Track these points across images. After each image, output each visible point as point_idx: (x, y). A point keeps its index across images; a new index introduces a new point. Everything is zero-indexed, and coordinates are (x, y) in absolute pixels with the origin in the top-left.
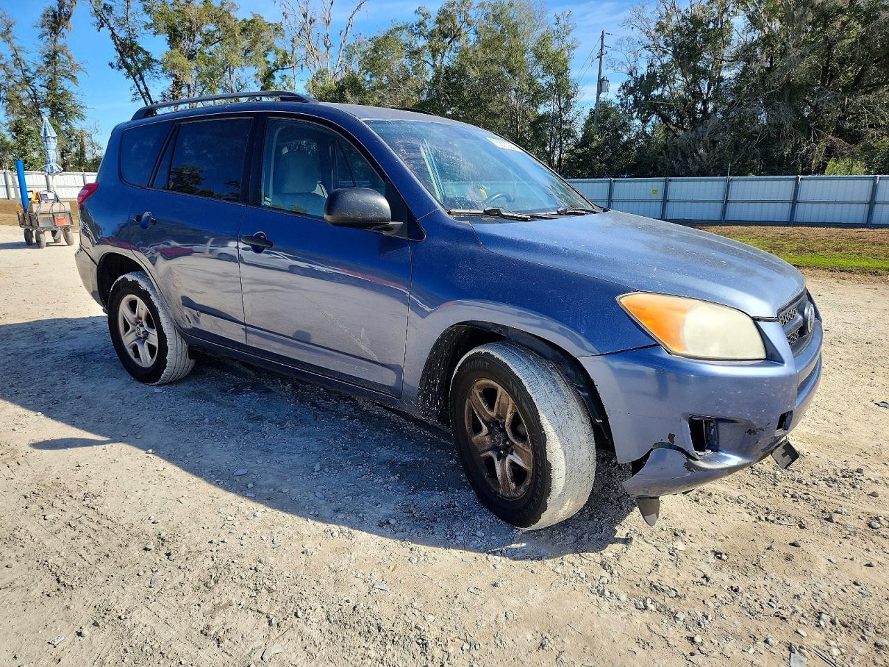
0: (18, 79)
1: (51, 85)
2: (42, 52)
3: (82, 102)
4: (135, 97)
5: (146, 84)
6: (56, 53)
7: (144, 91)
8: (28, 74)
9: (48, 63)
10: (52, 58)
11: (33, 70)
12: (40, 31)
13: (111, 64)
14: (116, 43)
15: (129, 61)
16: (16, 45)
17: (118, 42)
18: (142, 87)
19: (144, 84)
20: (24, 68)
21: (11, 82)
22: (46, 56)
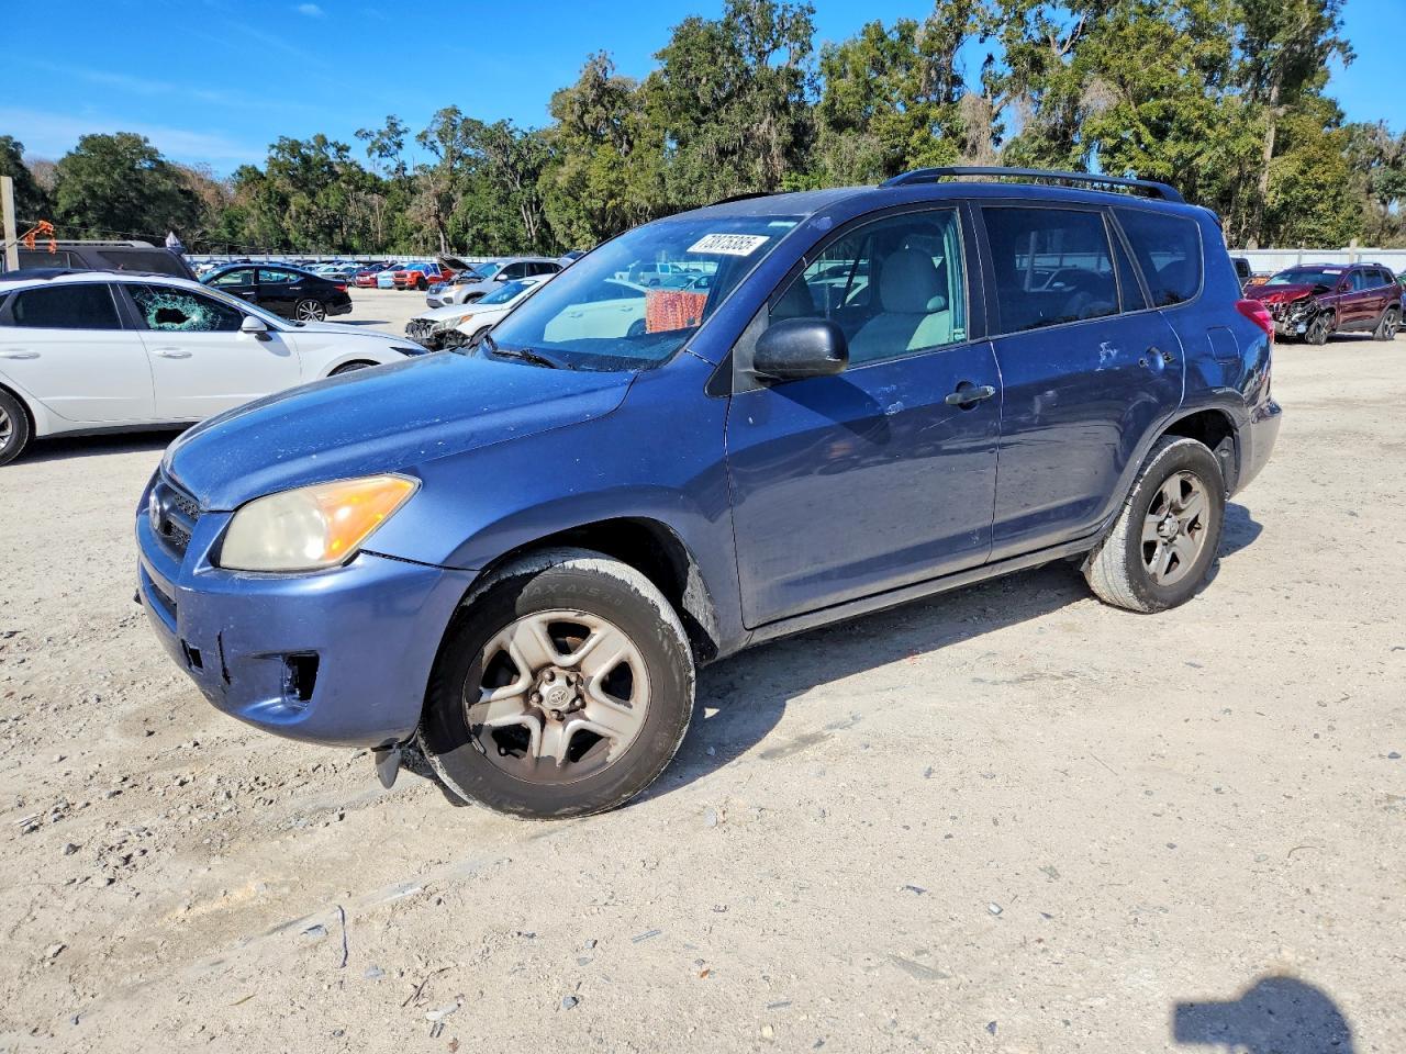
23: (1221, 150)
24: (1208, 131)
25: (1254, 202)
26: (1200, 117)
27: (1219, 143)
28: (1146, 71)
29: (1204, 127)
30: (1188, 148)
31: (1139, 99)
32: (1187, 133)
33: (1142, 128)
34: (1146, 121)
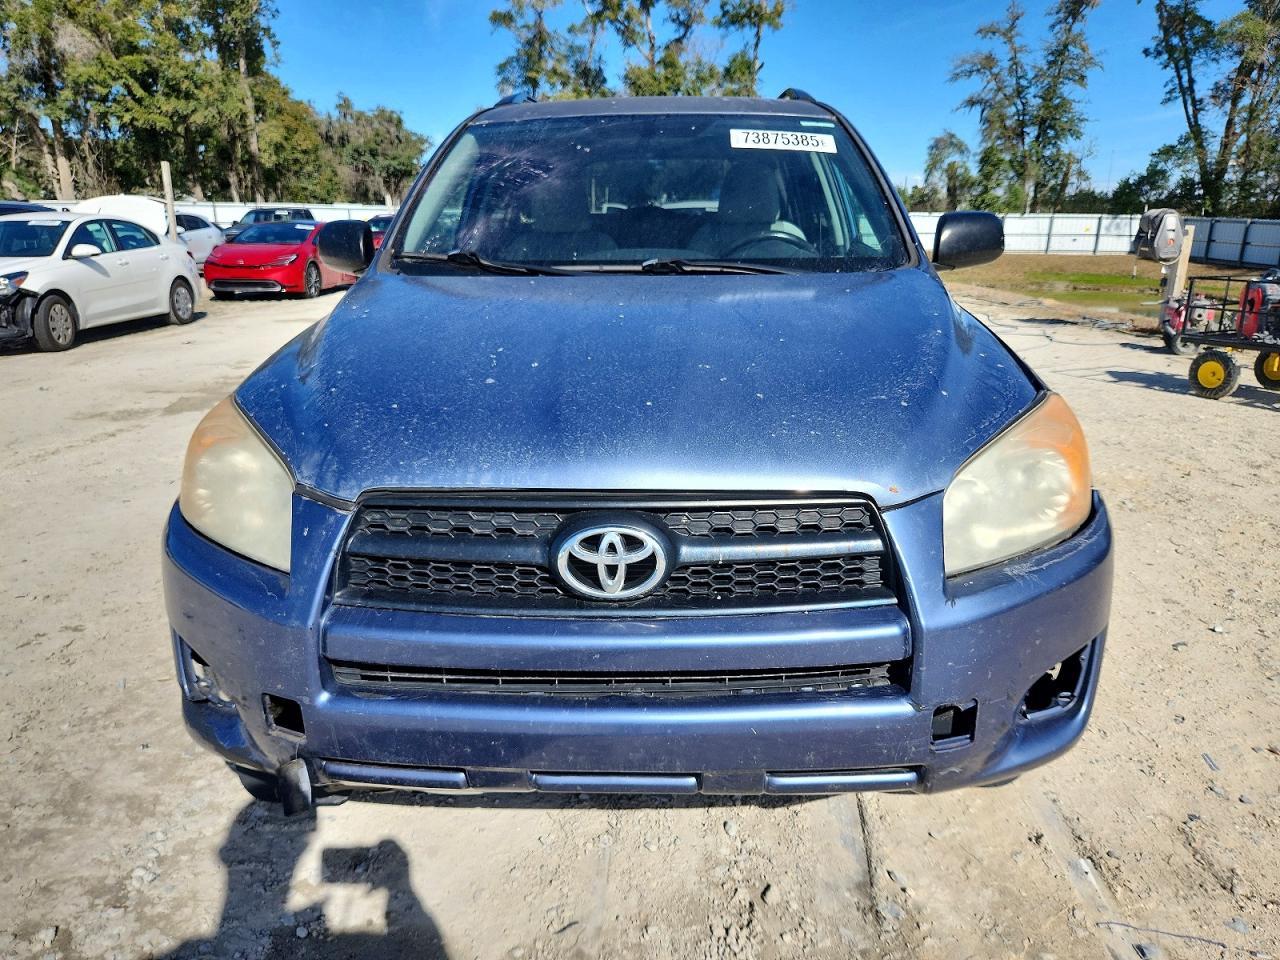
0: (1009, 91)
1: (1048, 95)
2: (1047, 49)
3: (1082, 114)
4: (1168, 96)
5: (1194, 73)
6: (1066, 46)
7: (1186, 84)
8: (1024, 82)
9: (1051, 64)
10: (1059, 54)
11: (1031, 75)
12: (1052, 19)
13: (1146, 52)
14: (1161, 17)
15: (1175, 40)
16: (1017, 45)
17: (1165, 14)
18: (1185, 79)
19: (1189, 72)
20: (1020, 74)
21: (1000, 96)
22: (1052, 54)
23: (213, 111)
24: (196, 91)
25: (250, 161)
26: (186, 77)
27: (209, 105)
28: (119, 23)
29: (192, 87)
30: (182, 106)
31: (117, 52)
32: (173, 90)
33: (131, 81)
34: (132, 73)
